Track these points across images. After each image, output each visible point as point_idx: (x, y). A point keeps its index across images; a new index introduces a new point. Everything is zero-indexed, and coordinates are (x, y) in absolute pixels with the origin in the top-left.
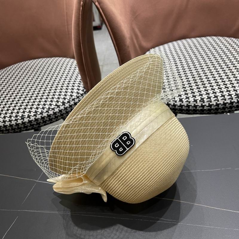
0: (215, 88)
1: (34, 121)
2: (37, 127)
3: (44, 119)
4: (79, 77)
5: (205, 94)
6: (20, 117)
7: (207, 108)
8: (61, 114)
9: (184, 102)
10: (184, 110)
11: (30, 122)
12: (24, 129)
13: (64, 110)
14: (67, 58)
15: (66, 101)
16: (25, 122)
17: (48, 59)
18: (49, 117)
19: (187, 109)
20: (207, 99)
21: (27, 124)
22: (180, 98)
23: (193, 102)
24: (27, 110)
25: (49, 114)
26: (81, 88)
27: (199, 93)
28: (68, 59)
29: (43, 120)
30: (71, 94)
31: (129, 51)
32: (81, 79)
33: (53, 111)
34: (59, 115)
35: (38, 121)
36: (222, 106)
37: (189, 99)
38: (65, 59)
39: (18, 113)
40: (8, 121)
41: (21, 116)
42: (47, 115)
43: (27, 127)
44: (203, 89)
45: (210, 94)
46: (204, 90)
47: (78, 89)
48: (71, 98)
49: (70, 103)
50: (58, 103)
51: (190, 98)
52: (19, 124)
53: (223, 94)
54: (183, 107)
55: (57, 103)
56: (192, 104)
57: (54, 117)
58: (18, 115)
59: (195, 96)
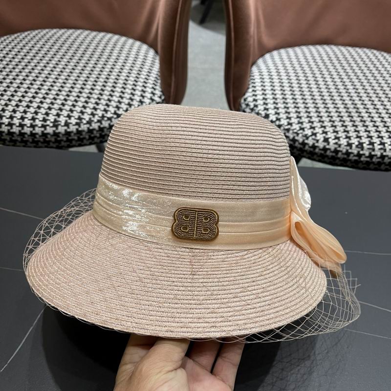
0: (381, 130)
1: (75, 134)
3: (92, 133)
5: (366, 136)
6: (51, 122)
7: (365, 159)
9: (331, 144)
10: (327, 156)
11: (68, 133)
12: (54, 145)
16: (59, 133)
18: (100, 132)
19: (332, 156)
20: (368, 145)
21: (61, 137)
22: (324, 137)
23: (346, 146)
24: (65, 113)
25: (102, 126)
26: (158, 92)
27: (357, 133)
29: (90, 134)
30: (140, 100)
33: (109, 122)
35: (81, 135)
36: (389, 160)
37: (339, 140)
39: (47, 114)
40: (29, 125)
41: (52, 120)
42: (99, 127)
43: (60, 142)
45: (374, 138)
46: (364, 130)
47: (154, 94)
51: (341, 139)
52: (48, 134)
54: (328, 152)
55: (116, 109)
56: (343, 148)
58: (47, 118)
59: (349, 138)
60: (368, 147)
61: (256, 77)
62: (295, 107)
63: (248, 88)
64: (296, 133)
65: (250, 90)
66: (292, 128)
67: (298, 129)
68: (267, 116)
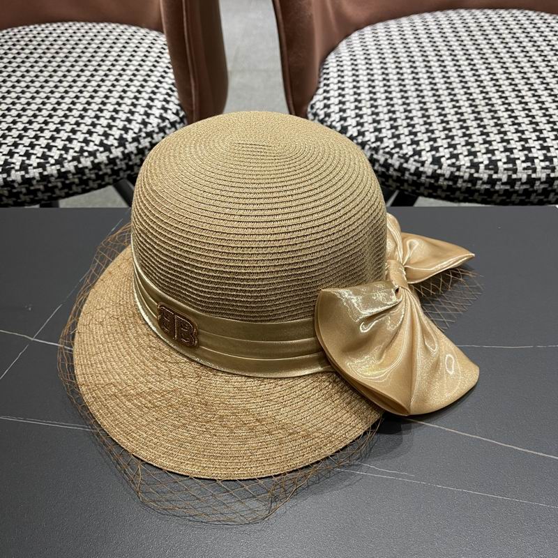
0: (528, 137)
1: (38, 181)
2: (46, 198)
3: (67, 178)
4: (169, 78)
5: (502, 149)
7: (502, 187)
8: (112, 169)
9: (445, 166)
10: (440, 187)
11: (27, 181)
12: (10, 202)
13: (121, 160)
14: (142, 27)
15: (130, 136)
16: (14, 181)
17: (90, 25)
18: (80, 176)
19: (448, 186)
20: (505, 163)
21: (18, 188)
22: (433, 156)
23: (468, 168)
24: (22, 150)
25: (80, 166)
26: (173, 107)
27: (487, 145)
28: (143, 31)
29: (63, 180)
30: (143, 119)
31: (311, 17)
32: (173, 84)
33: (92, 158)
34: (109, 171)
35: (50, 182)
36: (542, 186)
37: (457, 159)
38: (134, 28)
42: (76, 167)
43: (17, 195)
44: (498, 138)
45: (515, 151)
46: (499, 140)
47: (165, 109)
48: (144, 130)
49: (139, 143)
50: (107, 138)
51: (461, 157)
53: (549, 155)
54: (441, 179)
55: (103, 138)
56: (465, 172)
57: (93, 176)
59: (474, 154)
60: (506, 166)
61: (331, 69)
62: (389, 111)
63: (318, 88)
64: (388, 153)
65: (321, 91)
66: (383, 146)
67: (392, 146)
68: (344, 130)
